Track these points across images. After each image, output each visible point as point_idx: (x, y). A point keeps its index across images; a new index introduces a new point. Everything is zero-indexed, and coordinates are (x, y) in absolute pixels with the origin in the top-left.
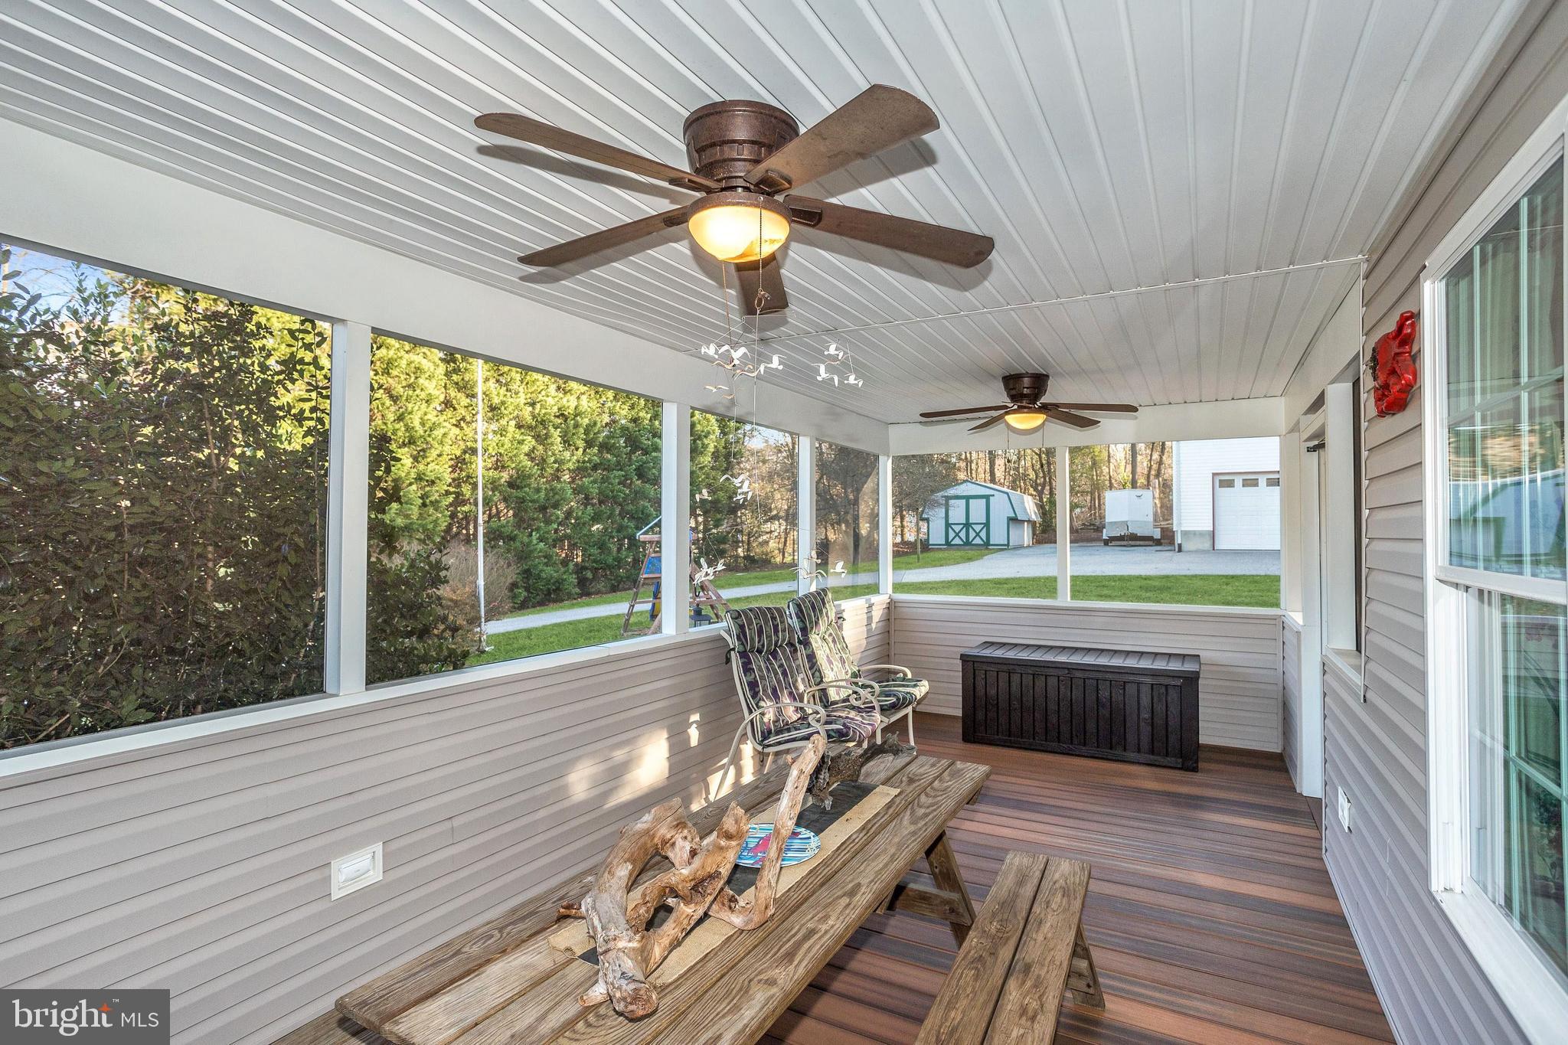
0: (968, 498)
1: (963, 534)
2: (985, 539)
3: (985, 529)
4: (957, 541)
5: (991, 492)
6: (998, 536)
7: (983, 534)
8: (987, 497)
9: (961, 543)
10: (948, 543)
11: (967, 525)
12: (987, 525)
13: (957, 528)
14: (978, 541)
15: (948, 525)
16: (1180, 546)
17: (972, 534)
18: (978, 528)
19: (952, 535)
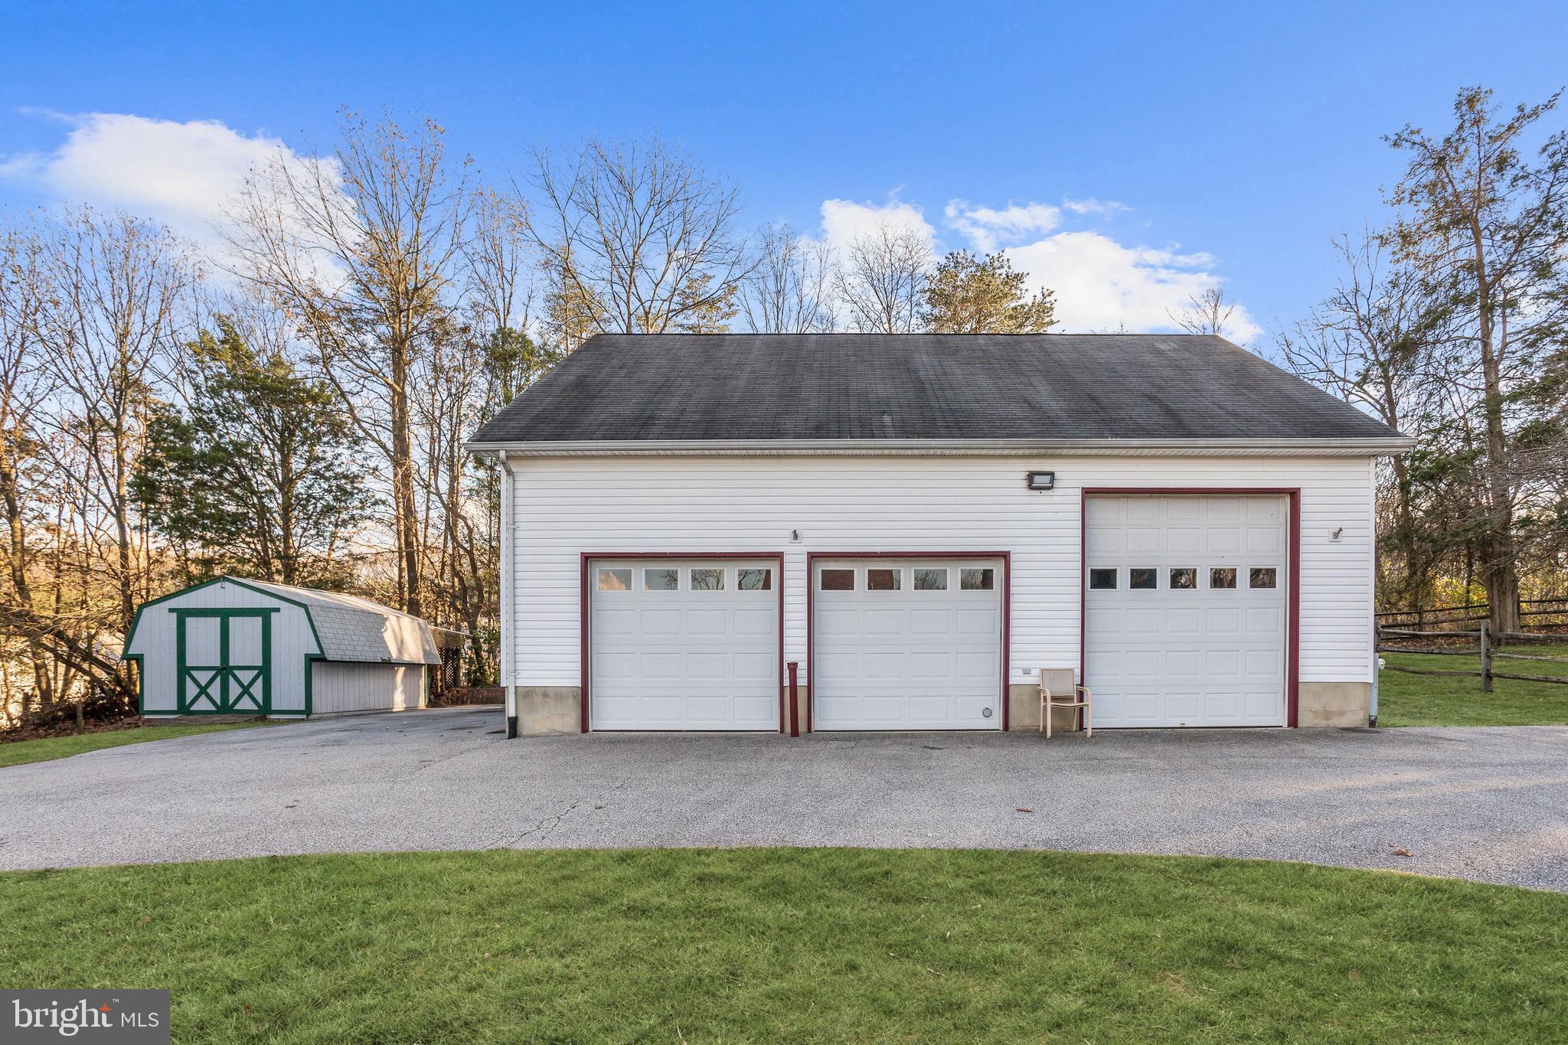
0: (225, 615)
1: (215, 691)
2: (260, 700)
3: (260, 680)
4: (204, 704)
5: (274, 603)
6: (288, 692)
7: (257, 690)
8: (265, 614)
9: (212, 708)
10: (183, 708)
11: (225, 671)
12: (265, 671)
13: (203, 677)
14: (246, 704)
15: (184, 671)
16: (514, 722)
17: (235, 690)
18: (246, 677)
19: (191, 690)
